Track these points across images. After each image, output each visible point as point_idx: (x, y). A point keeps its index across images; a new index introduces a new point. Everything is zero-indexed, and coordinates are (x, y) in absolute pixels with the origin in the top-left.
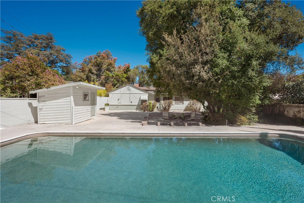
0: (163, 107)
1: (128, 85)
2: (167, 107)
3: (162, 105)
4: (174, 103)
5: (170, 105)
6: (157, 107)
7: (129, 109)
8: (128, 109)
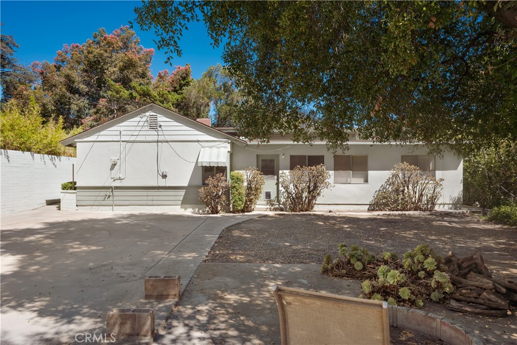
0: (289, 193)
1: (151, 109)
2: (305, 194)
3: (286, 188)
4: (332, 177)
5: (316, 187)
6: (268, 195)
7: (154, 203)
8: (150, 203)
